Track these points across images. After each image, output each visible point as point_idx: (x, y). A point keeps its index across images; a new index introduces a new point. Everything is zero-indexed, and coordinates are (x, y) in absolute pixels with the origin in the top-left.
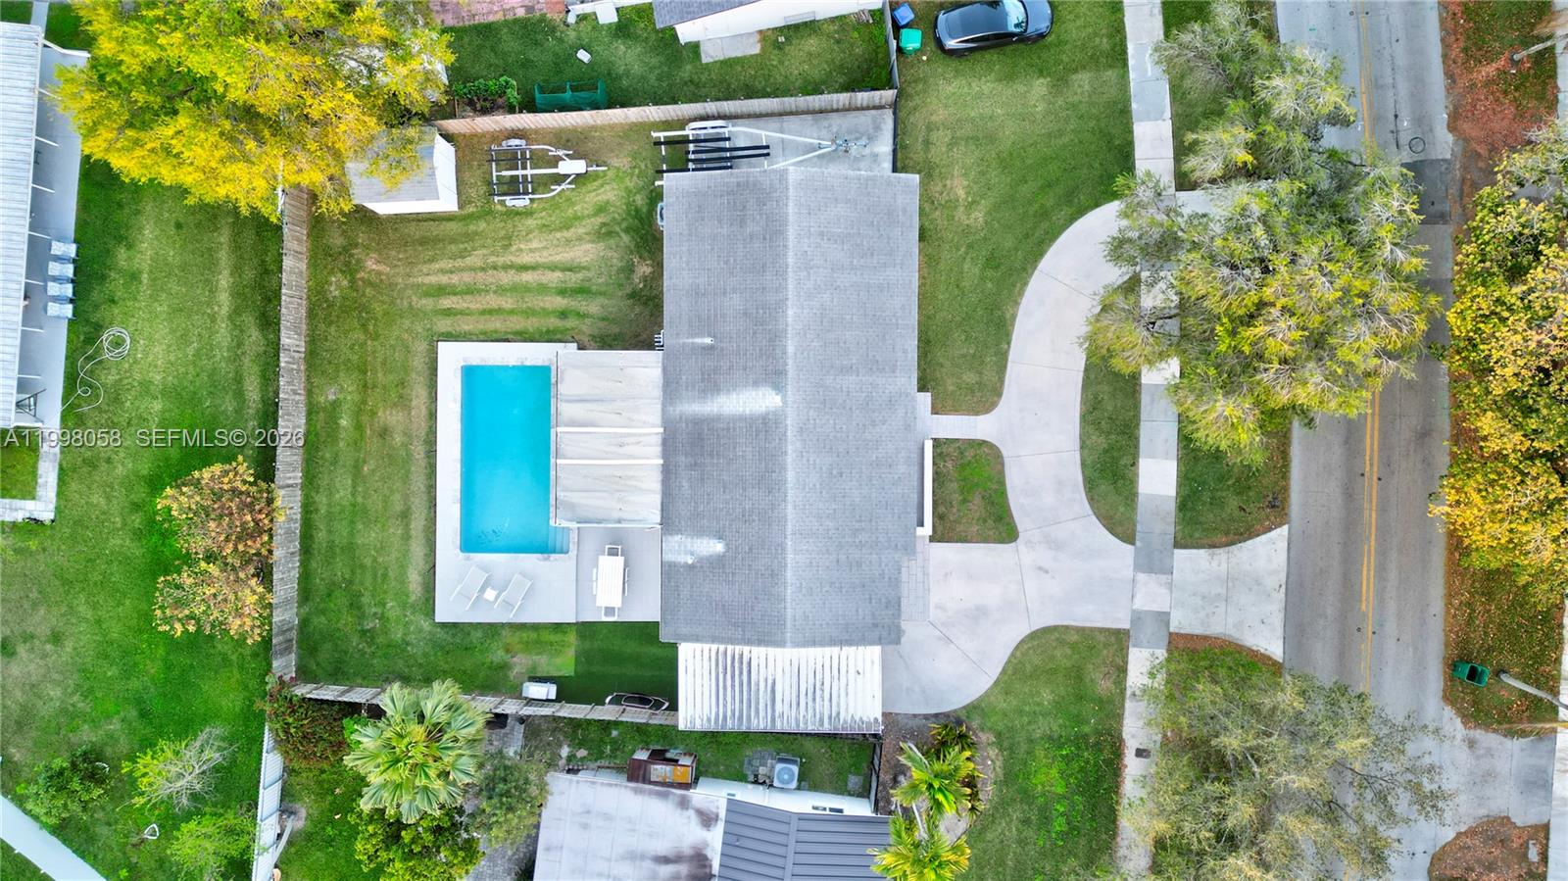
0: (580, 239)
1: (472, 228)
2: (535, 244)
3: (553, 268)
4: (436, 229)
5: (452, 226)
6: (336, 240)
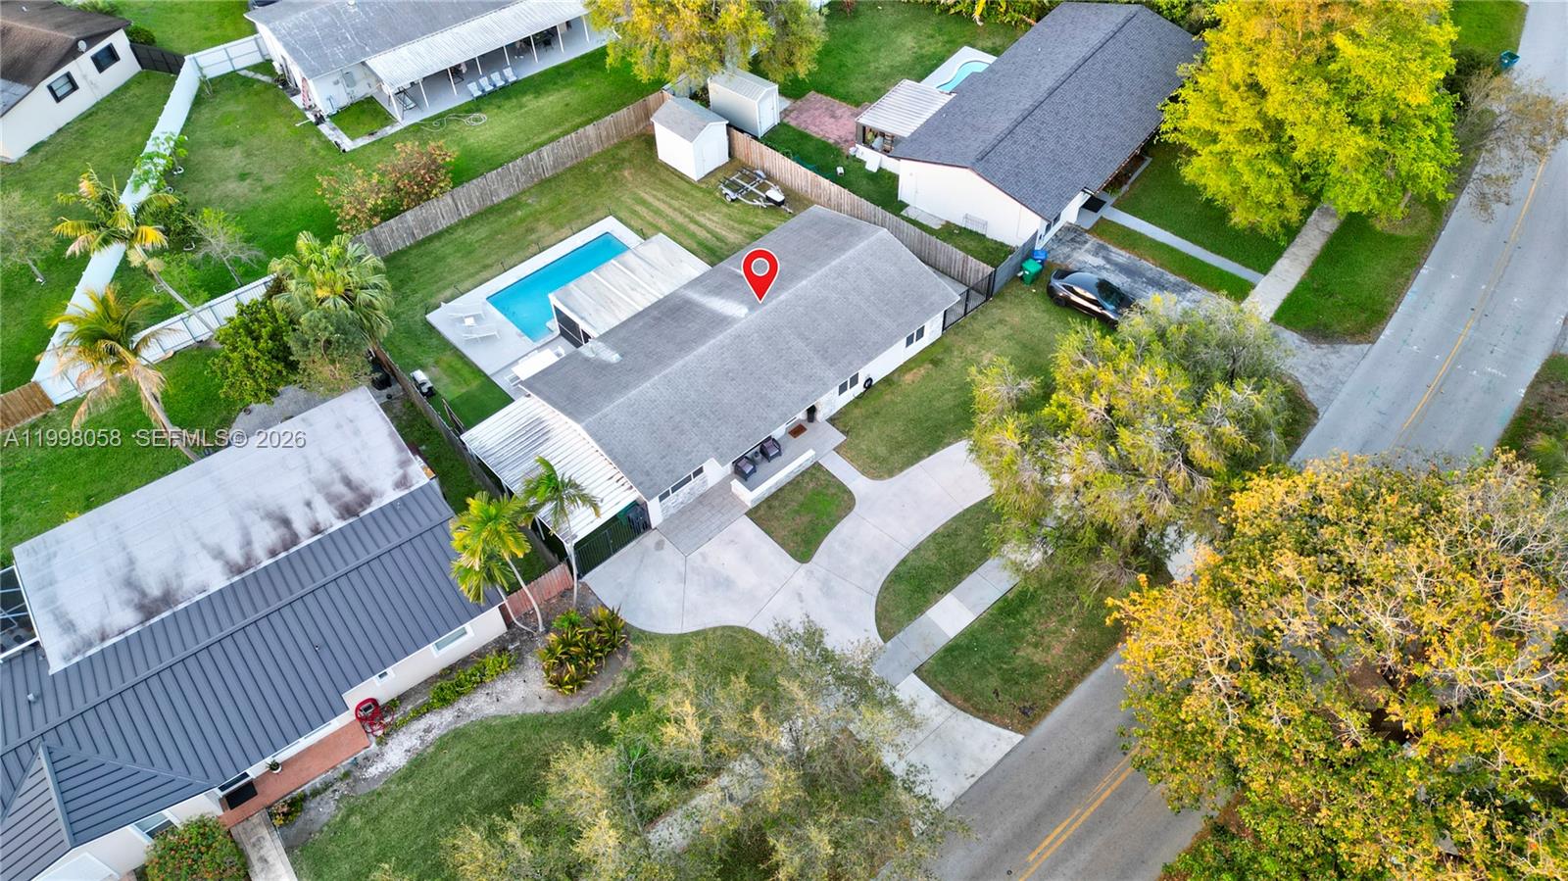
0: (740, 231)
1: (693, 192)
2: (715, 219)
3: (709, 231)
4: (676, 181)
5: (684, 186)
6: (624, 153)
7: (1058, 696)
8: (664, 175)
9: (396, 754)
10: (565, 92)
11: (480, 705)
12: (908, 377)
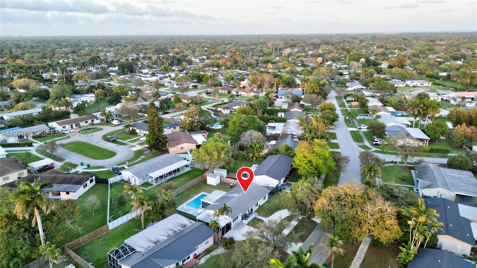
1: (216, 187)
4: (212, 186)
5: (214, 186)
6: (200, 184)
7: (306, 238)
8: (209, 186)
9: (203, 261)
10: (184, 177)
11: (214, 253)
12: (265, 205)
